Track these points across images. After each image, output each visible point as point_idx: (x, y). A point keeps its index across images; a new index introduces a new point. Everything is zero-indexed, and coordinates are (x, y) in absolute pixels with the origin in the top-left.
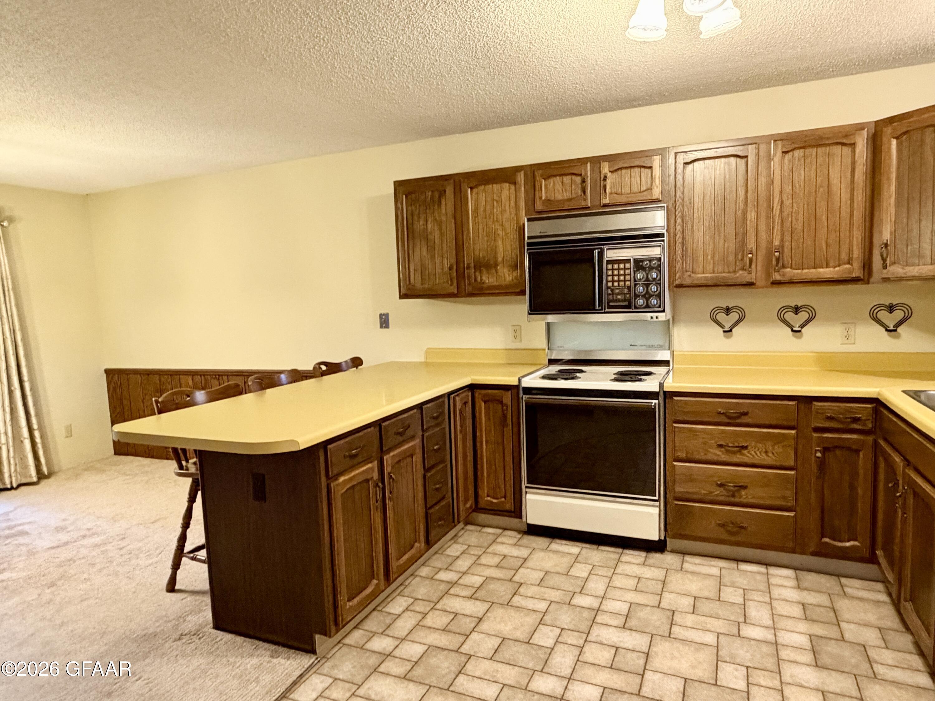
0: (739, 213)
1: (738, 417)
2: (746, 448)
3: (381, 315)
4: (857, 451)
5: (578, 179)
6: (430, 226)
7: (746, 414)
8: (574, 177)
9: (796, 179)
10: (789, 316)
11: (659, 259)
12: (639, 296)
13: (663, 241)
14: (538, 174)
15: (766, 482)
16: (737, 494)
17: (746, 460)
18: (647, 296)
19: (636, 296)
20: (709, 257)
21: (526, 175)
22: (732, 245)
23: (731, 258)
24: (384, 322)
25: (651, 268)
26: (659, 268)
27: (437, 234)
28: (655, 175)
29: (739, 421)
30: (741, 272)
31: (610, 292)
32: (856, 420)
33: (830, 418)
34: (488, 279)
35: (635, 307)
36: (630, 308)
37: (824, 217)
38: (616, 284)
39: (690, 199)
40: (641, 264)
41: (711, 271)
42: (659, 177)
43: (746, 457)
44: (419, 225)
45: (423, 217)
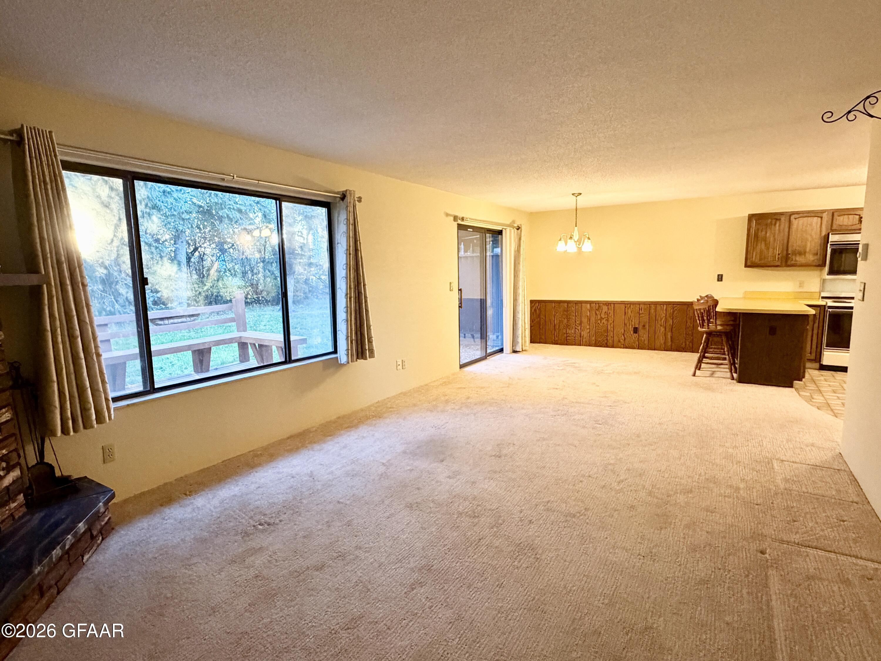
3: (719, 275)
5: (858, 217)
6: (768, 235)
8: (855, 216)
14: (835, 214)
21: (828, 214)
24: (720, 278)
27: (772, 239)
34: (800, 259)
44: (761, 234)
45: (764, 231)
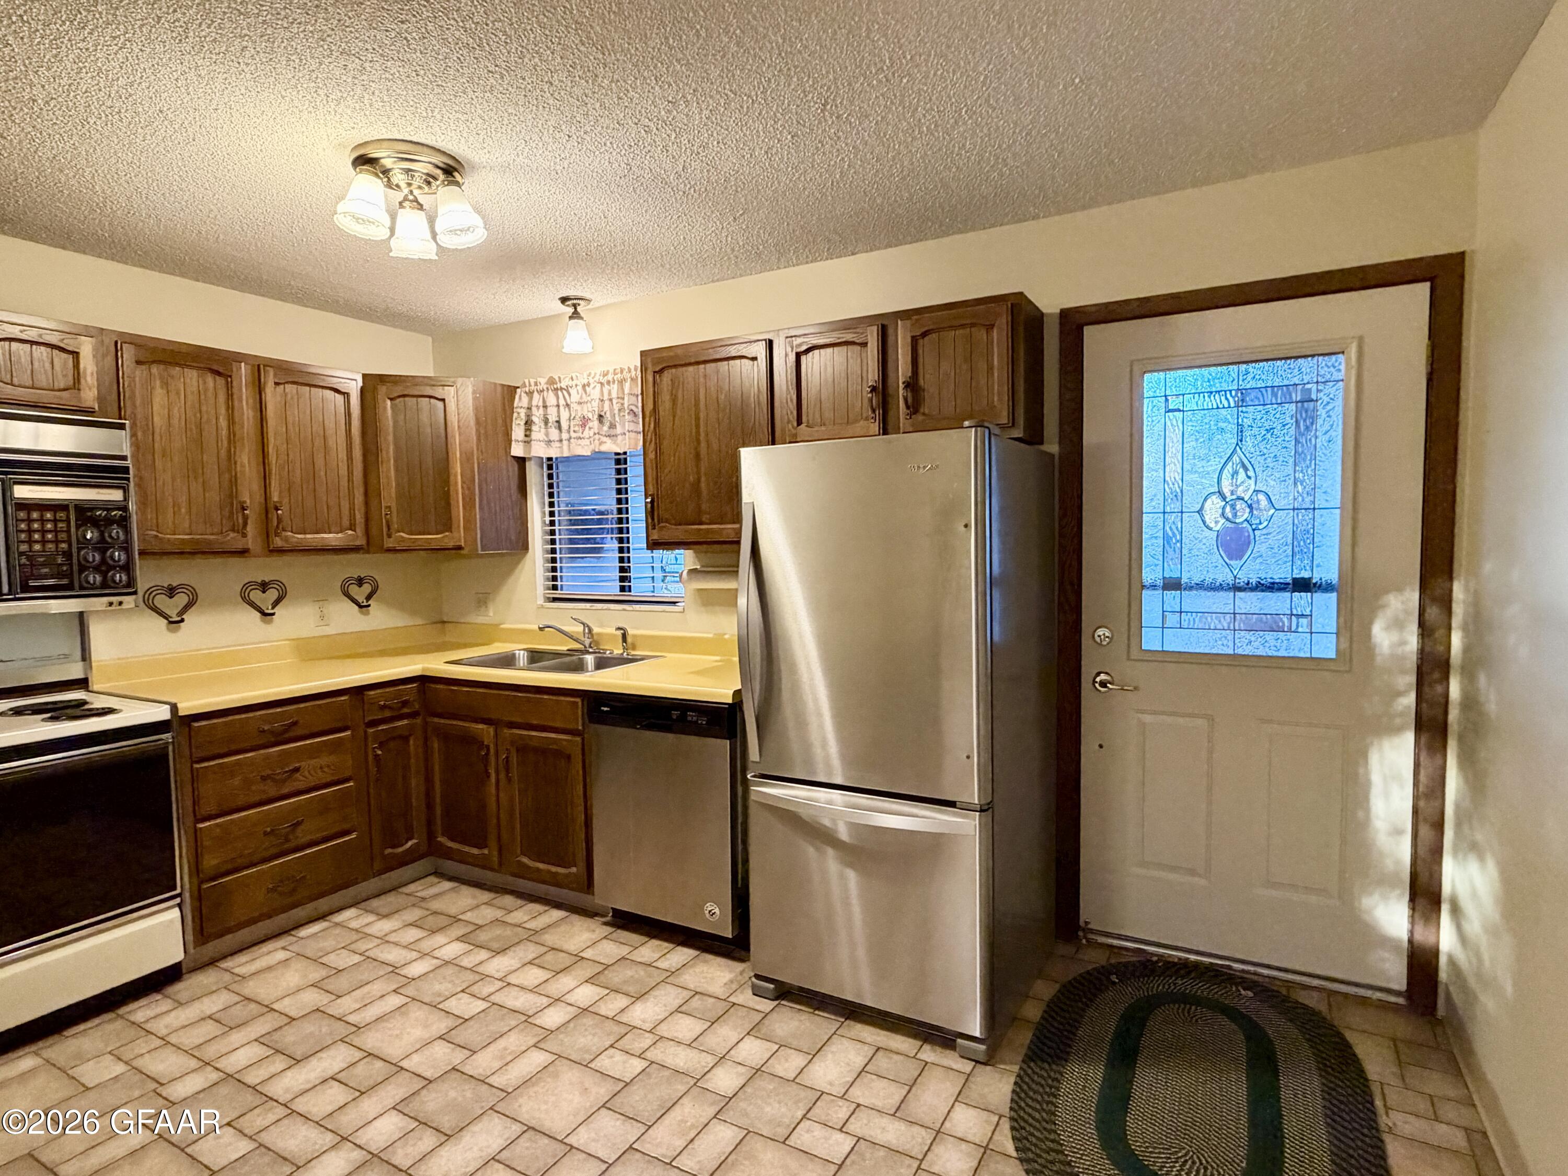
0: (223, 453)
1: (286, 731)
2: (297, 770)
4: (405, 739)
7: (295, 724)
9: (290, 419)
10: (256, 595)
11: (125, 509)
12: (87, 568)
13: (128, 479)
15: (324, 806)
16: (291, 837)
17: (301, 785)
18: (104, 568)
19: (82, 569)
20: (183, 510)
22: (214, 496)
23: (216, 516)
25: (109, 521)
26: (124, 522)
28: (85, 369)
29: (287, 736)
30: (232, 535)
31: (24, 560)
32: (405, 704)
33: (383, 707)
35: (82, 588)
36: (72, 589)
37: (322, 473)
38: (37, 547)
39: (147, 419)
40: (89, 514)
41: (188, 531)
42: (92, 374)
43: (300, 782)
